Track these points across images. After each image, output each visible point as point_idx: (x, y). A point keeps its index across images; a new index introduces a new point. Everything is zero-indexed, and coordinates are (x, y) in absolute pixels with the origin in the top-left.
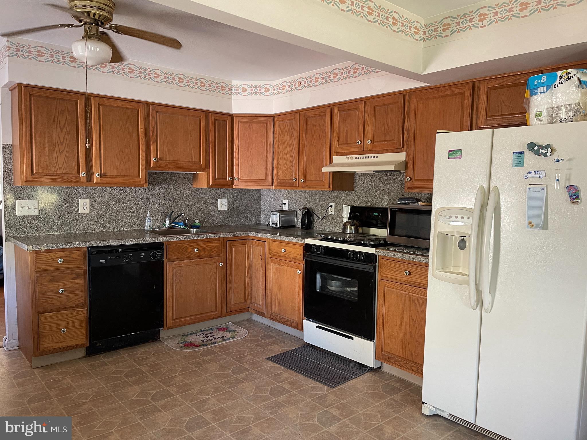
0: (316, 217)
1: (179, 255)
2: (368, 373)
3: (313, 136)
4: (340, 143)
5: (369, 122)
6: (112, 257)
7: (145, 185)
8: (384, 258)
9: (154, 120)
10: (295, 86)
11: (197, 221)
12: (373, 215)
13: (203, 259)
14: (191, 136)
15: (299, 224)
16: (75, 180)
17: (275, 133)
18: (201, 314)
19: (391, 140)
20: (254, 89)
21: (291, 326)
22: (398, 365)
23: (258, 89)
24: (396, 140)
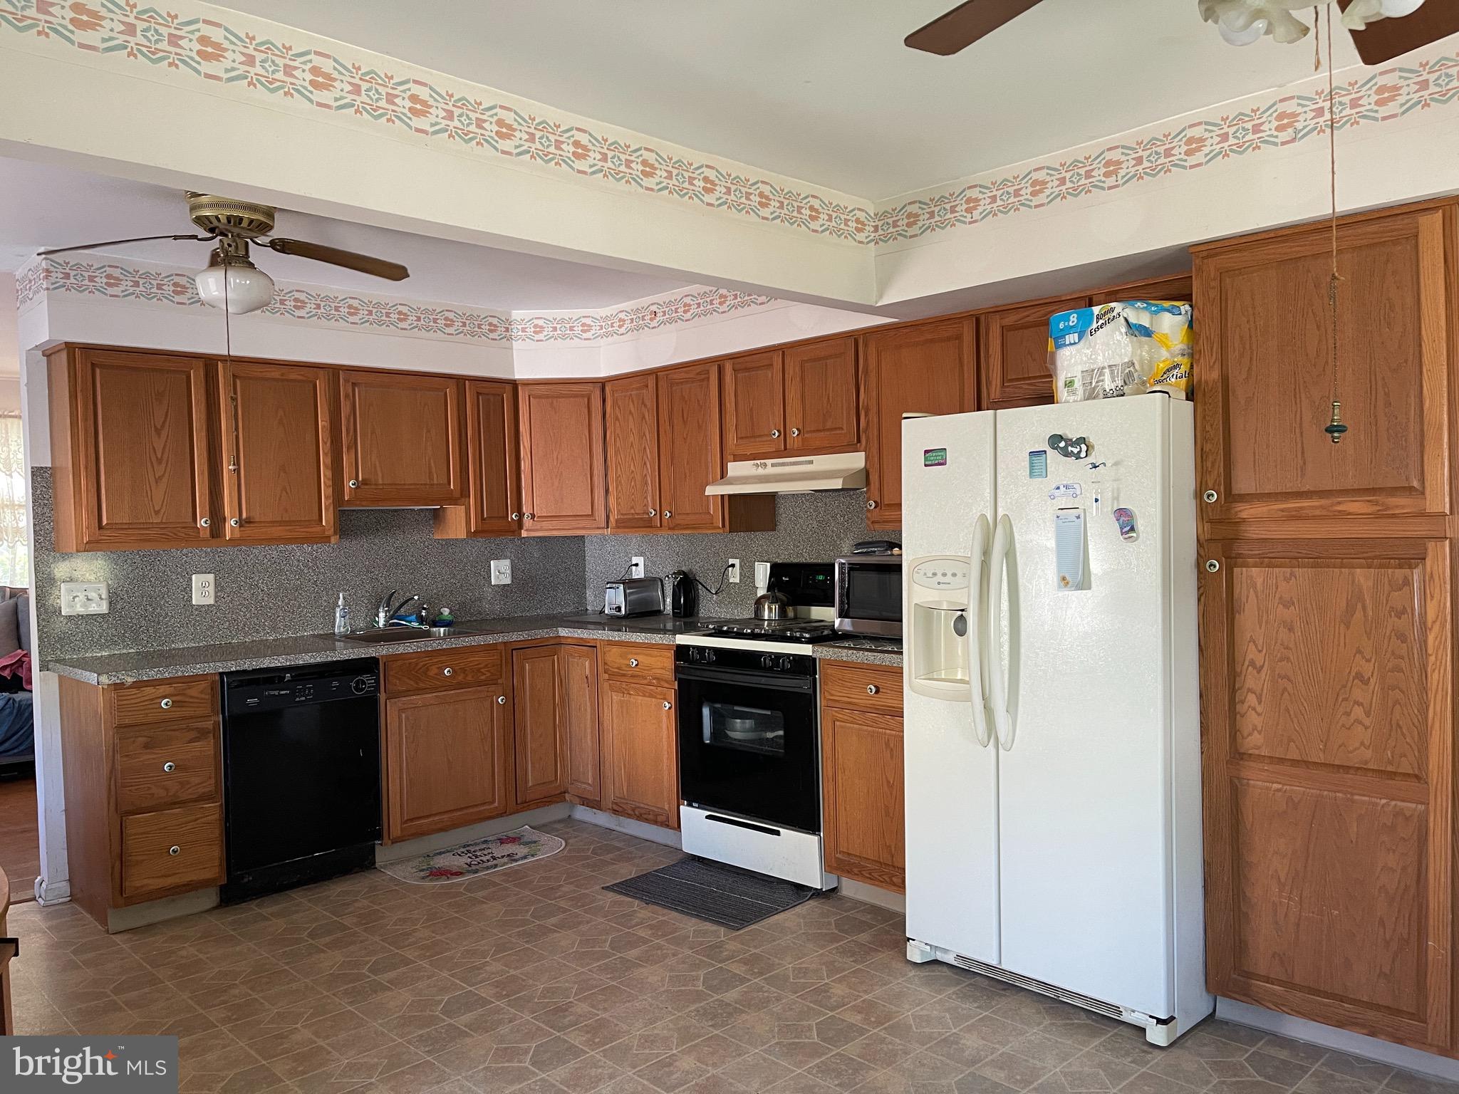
0: (704, 589)
1: (412, 683)
2: (810, 902)
3: (685, 422)
4: (739, 436)
5: (793, 394)
6: (272, 693)
7: (333, 540)
8: (830, 663)
9: (348, 403)
10: (643, 320)
11: (446, 611)
12: (814, 579)
13: (462, 690)
14: (428, 431)
15: (669, 608)
16: (187, 535)
17: (607, 416)
18: (462, 809)
19: (836, 429)
20: (559, 326)
21: (655, 822)
22: (867, 877)
23: (568, 326)
24: (845, 428)
